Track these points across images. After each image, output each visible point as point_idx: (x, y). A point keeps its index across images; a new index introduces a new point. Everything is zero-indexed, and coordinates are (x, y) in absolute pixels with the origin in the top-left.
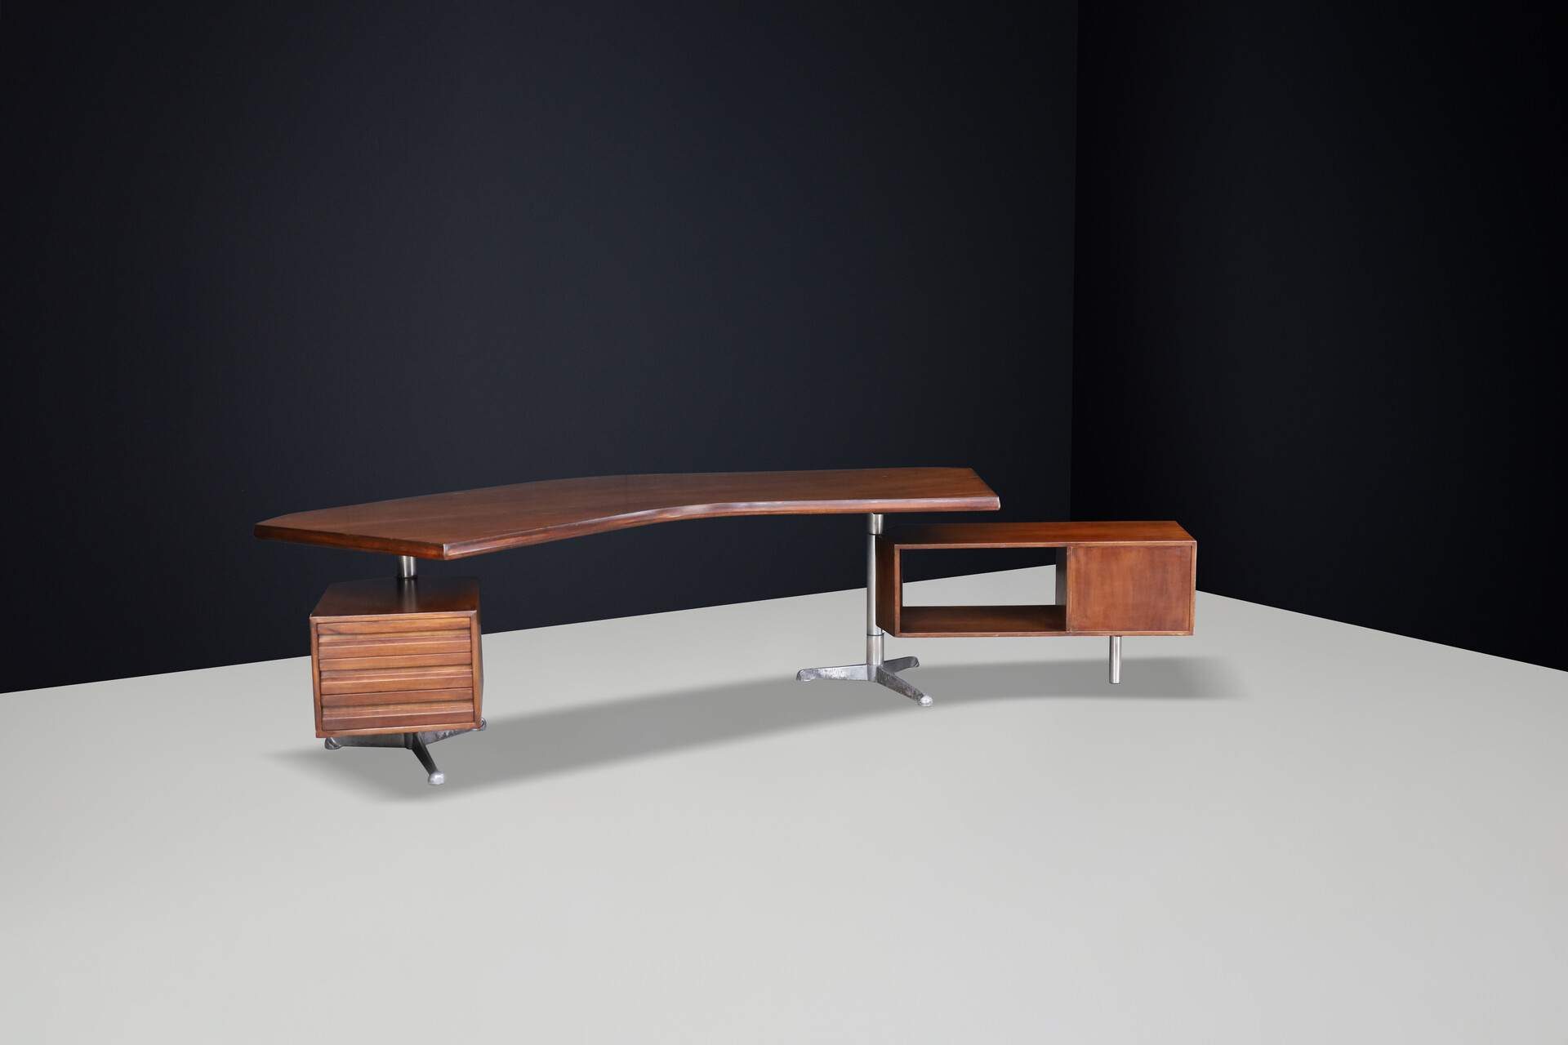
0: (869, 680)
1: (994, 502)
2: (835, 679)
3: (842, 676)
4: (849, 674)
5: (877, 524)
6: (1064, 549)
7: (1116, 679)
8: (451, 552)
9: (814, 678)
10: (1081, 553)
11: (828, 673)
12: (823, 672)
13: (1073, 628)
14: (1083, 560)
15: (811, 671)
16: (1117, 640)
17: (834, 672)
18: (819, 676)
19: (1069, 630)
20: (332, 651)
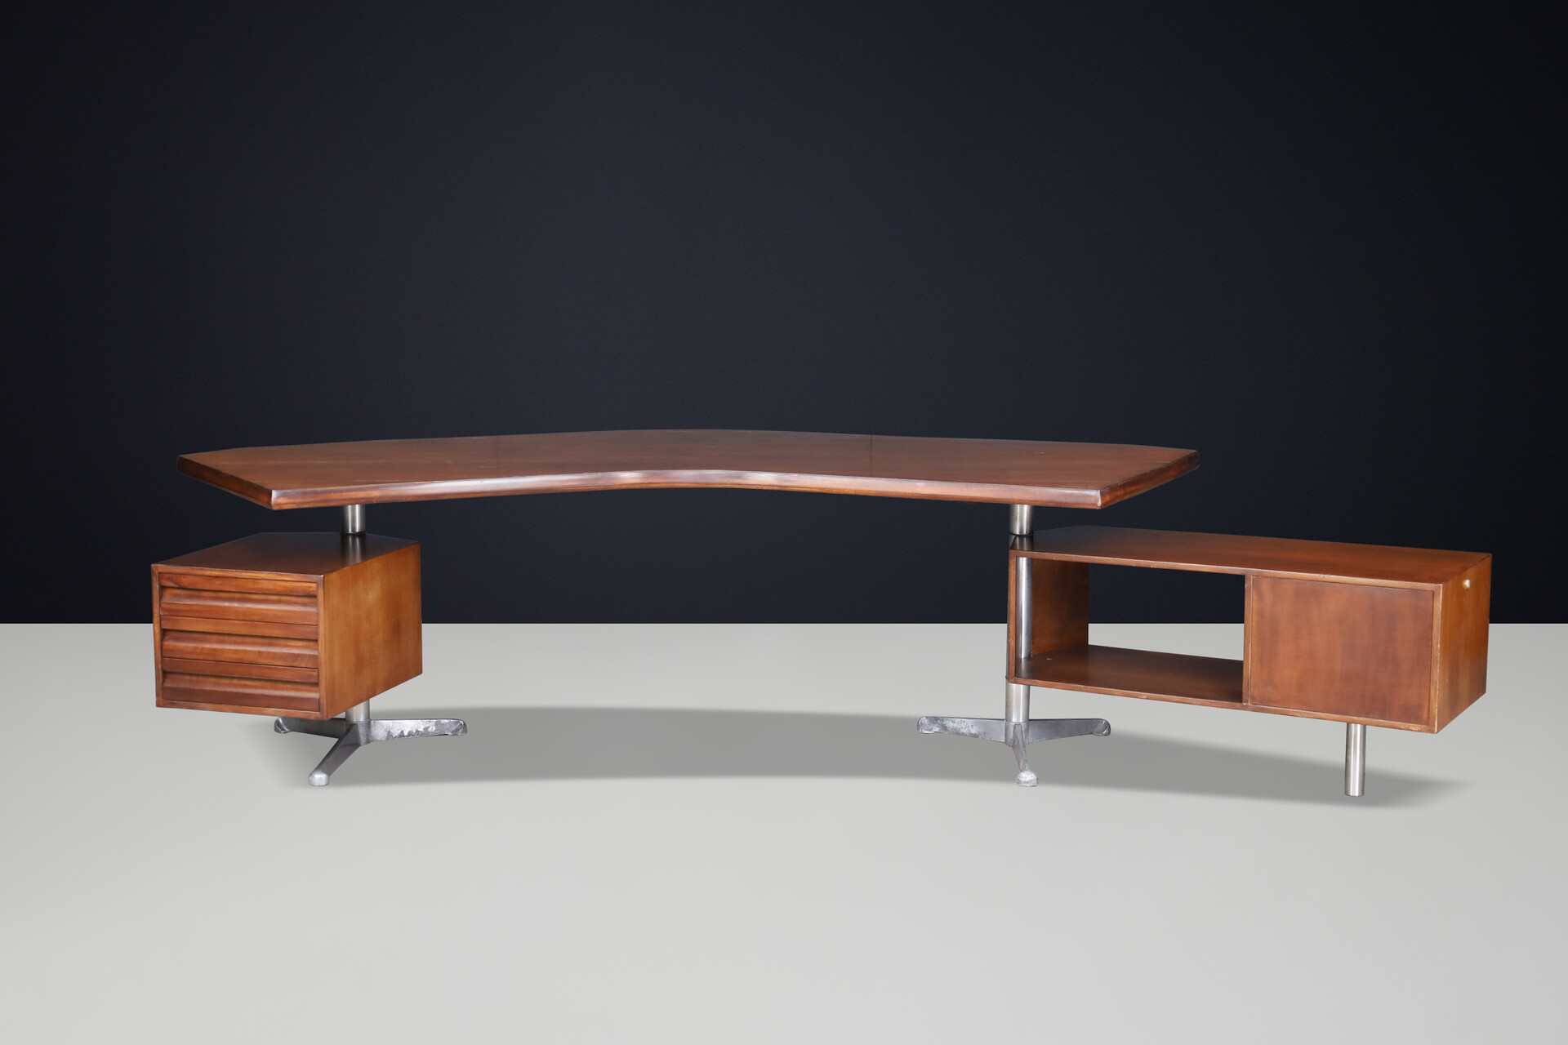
0: (1006, 742)
1: (1092, 497)
2: (963, 734)
3: (974, 731)
4: (982, 731)
5: (1022, 519)
6: (1241, 579)
7: (1355, 789)
8: (278, 498)
9: (937, 729)
10: (1265, 586)
11: (955, 725)
12: (950, 724)
13: (1253, 699)
14: (1268, 598)
15: (934, 720)
16: (1357, 729)
17: (963, 725)
18: (944, 728)
19: (1247, 702)
20: (173, 607)
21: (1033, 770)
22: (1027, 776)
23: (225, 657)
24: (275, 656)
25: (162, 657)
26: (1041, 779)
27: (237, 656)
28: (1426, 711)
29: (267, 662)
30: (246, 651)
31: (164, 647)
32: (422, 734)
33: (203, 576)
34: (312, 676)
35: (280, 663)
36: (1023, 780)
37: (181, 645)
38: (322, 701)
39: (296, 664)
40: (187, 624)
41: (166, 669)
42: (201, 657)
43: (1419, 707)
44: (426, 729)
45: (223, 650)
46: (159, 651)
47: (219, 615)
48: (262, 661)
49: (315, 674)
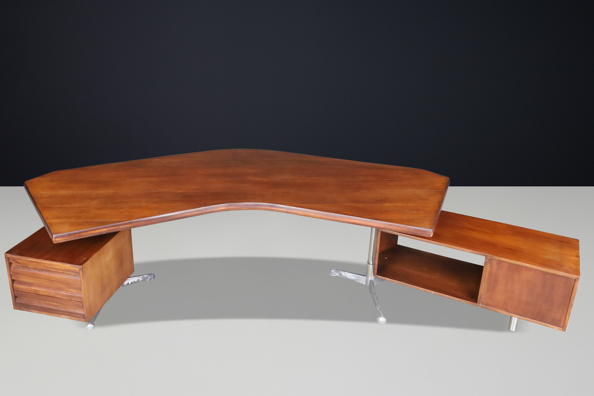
0: (366, 285)
1: (429, 232)
2: (349, 280)
3: (353, 279)
4: (356, 279)
7: (513, 328)
8: (56, 239)
9: (338, 275)
10: (494, 263)
11: (345, 275)
12: (343, 274)
13: (482, 303)
17: (349, 275)
18: (341, 275)
19: (479, 303)
20: (16, 271)
21: (385, 317)
22: (382, 319)
23: (41, 293)
24: (63, 295)
25: (14, 290)
26: (388, 321)
27: (46, 294)
28: (563, 323)
29: (60, 297)
30: (50, 292)
31: (14, 286)
32: (137, 282)
33: (28, 260)
34: (81, 305)
35: (66, 298)
36: (381, 321)
37: (21, 287)
38: (85, 315)
39: (73, 299)
40: (23, 279)
41: (15, 295)
42: (31, 292)
43: (560, 321)
44: (138, 280)
45: (40, 291)
46: (12, 288)
47: (37, 277)
48: (58, 297)
49: (81, 304)
